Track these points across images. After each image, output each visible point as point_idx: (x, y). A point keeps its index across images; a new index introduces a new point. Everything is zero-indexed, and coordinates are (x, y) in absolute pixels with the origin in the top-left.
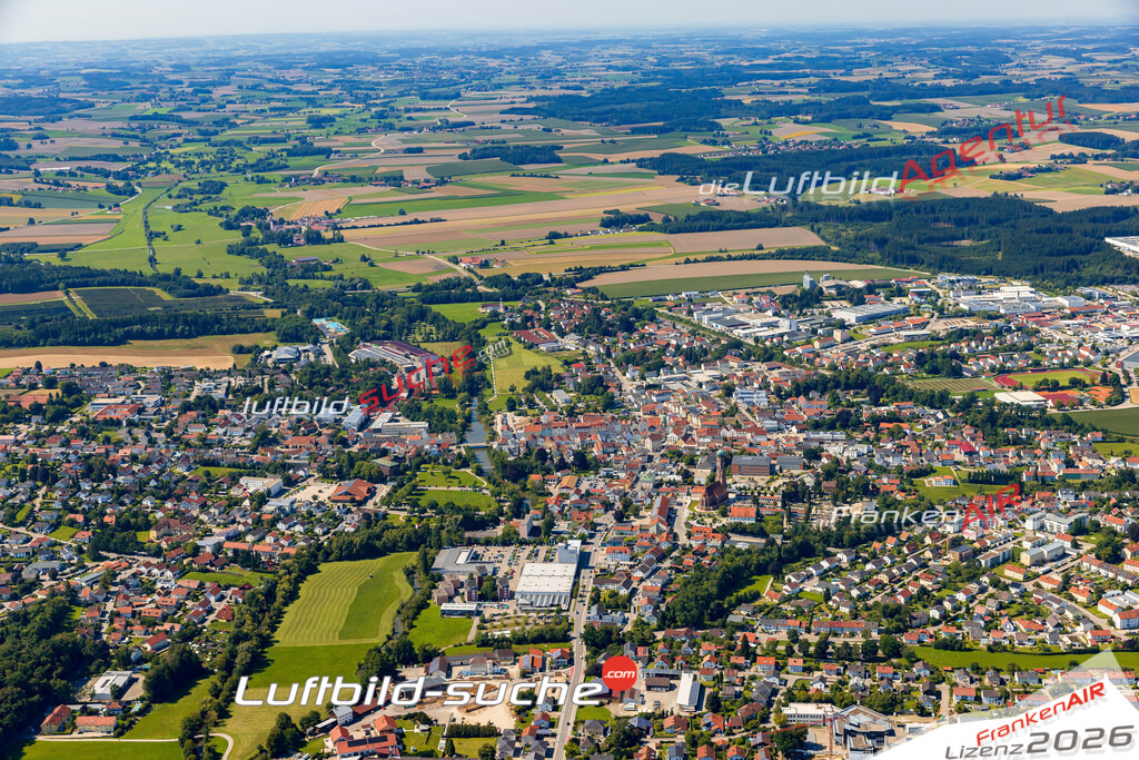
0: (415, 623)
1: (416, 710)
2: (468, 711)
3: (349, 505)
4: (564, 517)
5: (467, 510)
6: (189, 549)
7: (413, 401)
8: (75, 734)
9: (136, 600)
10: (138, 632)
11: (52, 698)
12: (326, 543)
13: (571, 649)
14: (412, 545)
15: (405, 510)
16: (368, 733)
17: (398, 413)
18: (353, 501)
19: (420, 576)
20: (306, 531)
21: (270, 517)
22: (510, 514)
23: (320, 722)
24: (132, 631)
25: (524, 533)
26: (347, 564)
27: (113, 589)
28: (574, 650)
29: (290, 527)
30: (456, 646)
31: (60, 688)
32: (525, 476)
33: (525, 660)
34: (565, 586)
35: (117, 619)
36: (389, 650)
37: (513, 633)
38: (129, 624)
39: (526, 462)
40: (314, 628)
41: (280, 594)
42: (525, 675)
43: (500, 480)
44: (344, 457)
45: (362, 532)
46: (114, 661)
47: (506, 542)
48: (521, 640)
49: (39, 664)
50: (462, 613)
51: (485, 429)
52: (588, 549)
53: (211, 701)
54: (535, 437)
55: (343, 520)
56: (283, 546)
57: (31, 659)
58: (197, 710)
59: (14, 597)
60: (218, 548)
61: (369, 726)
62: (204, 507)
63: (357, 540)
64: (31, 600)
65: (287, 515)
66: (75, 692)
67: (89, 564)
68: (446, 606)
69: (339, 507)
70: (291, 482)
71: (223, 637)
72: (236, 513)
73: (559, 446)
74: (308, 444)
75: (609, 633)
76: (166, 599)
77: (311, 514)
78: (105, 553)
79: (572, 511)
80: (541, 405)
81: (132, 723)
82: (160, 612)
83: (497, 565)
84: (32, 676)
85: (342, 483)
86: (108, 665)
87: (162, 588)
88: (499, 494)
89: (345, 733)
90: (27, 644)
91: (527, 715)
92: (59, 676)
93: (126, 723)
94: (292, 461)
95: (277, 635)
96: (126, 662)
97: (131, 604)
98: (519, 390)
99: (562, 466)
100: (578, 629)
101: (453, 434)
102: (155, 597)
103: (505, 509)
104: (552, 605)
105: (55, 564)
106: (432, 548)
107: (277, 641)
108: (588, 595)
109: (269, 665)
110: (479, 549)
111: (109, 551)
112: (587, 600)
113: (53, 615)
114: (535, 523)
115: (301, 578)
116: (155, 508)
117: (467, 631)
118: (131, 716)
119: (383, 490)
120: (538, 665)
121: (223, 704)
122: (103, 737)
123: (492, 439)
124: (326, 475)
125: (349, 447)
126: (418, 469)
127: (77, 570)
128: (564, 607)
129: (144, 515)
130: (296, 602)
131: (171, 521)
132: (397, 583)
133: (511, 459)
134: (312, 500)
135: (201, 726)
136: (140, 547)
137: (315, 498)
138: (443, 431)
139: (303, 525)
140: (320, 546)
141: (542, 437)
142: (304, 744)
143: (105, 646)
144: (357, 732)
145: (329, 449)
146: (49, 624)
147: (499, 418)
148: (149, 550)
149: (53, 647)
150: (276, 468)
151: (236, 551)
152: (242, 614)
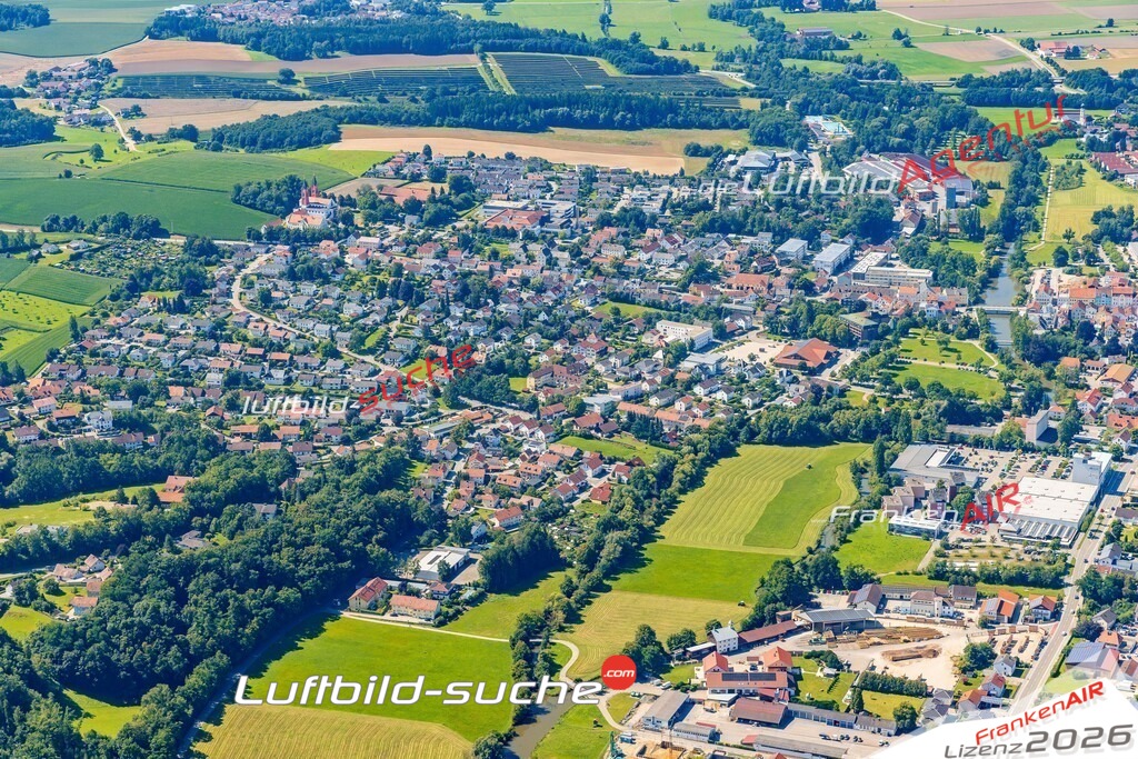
0: (849, 537)
1: (825, 648)
2: (895, 660)
3: (796, 373)
4: (1099, 420)
5: (959, 396)
6: (572, 407)
7: (919, 240)
8: (387, 616)
9: (494, 462)
10: (488, 501)
11: (366, 569)
12: (753, 419)
13: (1060, 599)
14: (868, 436)
15: (872, 387)
16: (754, 668)
17: (894, 256)
18: (803, 367)
19: (872, 476)
20: (732, 401)
21: (686, 376)
22: (1020, 407)
23: (693, 644)
24: (480, 501)
25: (1031, 435)
26: (776, 449)
27: (468, 445)
28: (1065, 601)
29: (711, 392)
30: (899, 574)
31: (377, 557)
32: (1056, 358)
33: (990, 606)
34: (1074, 513)
35: (463, 483)
36: (805, 567)
37: (983, 567)
38: (478, 492)
39: (1060, 339)
40: (714, 525)
41: (677, 476)
42: (985, 624)
43: (1017, 360)
44: (803, 307)
45: (803, 409)
46: (451, 534)
47: (1003, 445)
48: (992, 578)
49: (357, 523)
50: (918, 532)
51: (1016, 288)
52: (1120, 467)
53: (559, 599)
54: (1082, 305)
55: (784, 391)
56: (695, 416)
57: (347, 515)
58: (541, 608)
59: (346, 441)
60: (611, 409)
61: (756, 658)
62: (603, 353)
63: (794, 419)
64: (366, 446)
65: (710, 377)
66: (396, 564)
67: (444, 410)
68: (898, 520)
69: (781, 373)
70: (723, 334)
71: (591, 524)
72: (642, 367)
73: (1116, 320)
74: (758, 286)
75: (1118, 583)
76: (530, 466)
77: (742, 379)
78: (466, 400)
79: (1111, 412)
80: (1107, 261)
81: (459, 612)
82: (519, 480)
83: (985, 474)
84: (346, 536)
85: (794, 342)
86: (442, 539)
87: (529, 452)
88: (1011, 379)
89: (722, 663)
90: (346, 497)
91: (975, 676)
92: (379, 542)
93: (451, 611)
94: (733, 306)
95: (663, 530)
96: (464, 537)
97: (486, 466)
98: (1078, 238)
99: (1114, 349)
100: (1079, 573)
101: (965, 291)
102: (518, 461)
103: (1015, 401)
104: (1048, 537)
105: (402, 407)
106: (897, 441)
107: (662, 537)
108: (1105, 529)
109: (644, 565)
110: (965, 452)
111: (472, 397)
112: (1102, 536)
113: (385, 467)
114: (1053, 424)
115: (711, 460)
116: (541, 349)
117: (919, 557)
118: (458, 604)
119: (848, 357)
120: (1008, 612)
121: (574, 606)
122: (421, 624)
123: (1021, 303)
124: (774, 329)
125: (816, 294)
126: (904, 333)
127: (427, 418)
128: (1065, 541)
129: (523, 356)
130: (698, 490)
131: (557, 368)
132: (838, 482)
133: (1040, 332)
134: (747, 361)
135: (541, 628)
136: (510, 398)
137: (752, 358)
138: (953, 285)
139: (728, 391)
140: (743, 423)
141: (1093, 305)
142: (668, 669)
143: (443, 515)
144: (739, 664)
145: (785, 294)
146: (378, 477)
147: (1039, 274)
148: (522, 401)
149: (376, 505)
150: (708, 313)
151: (631, 416)
152: (622, 496)
